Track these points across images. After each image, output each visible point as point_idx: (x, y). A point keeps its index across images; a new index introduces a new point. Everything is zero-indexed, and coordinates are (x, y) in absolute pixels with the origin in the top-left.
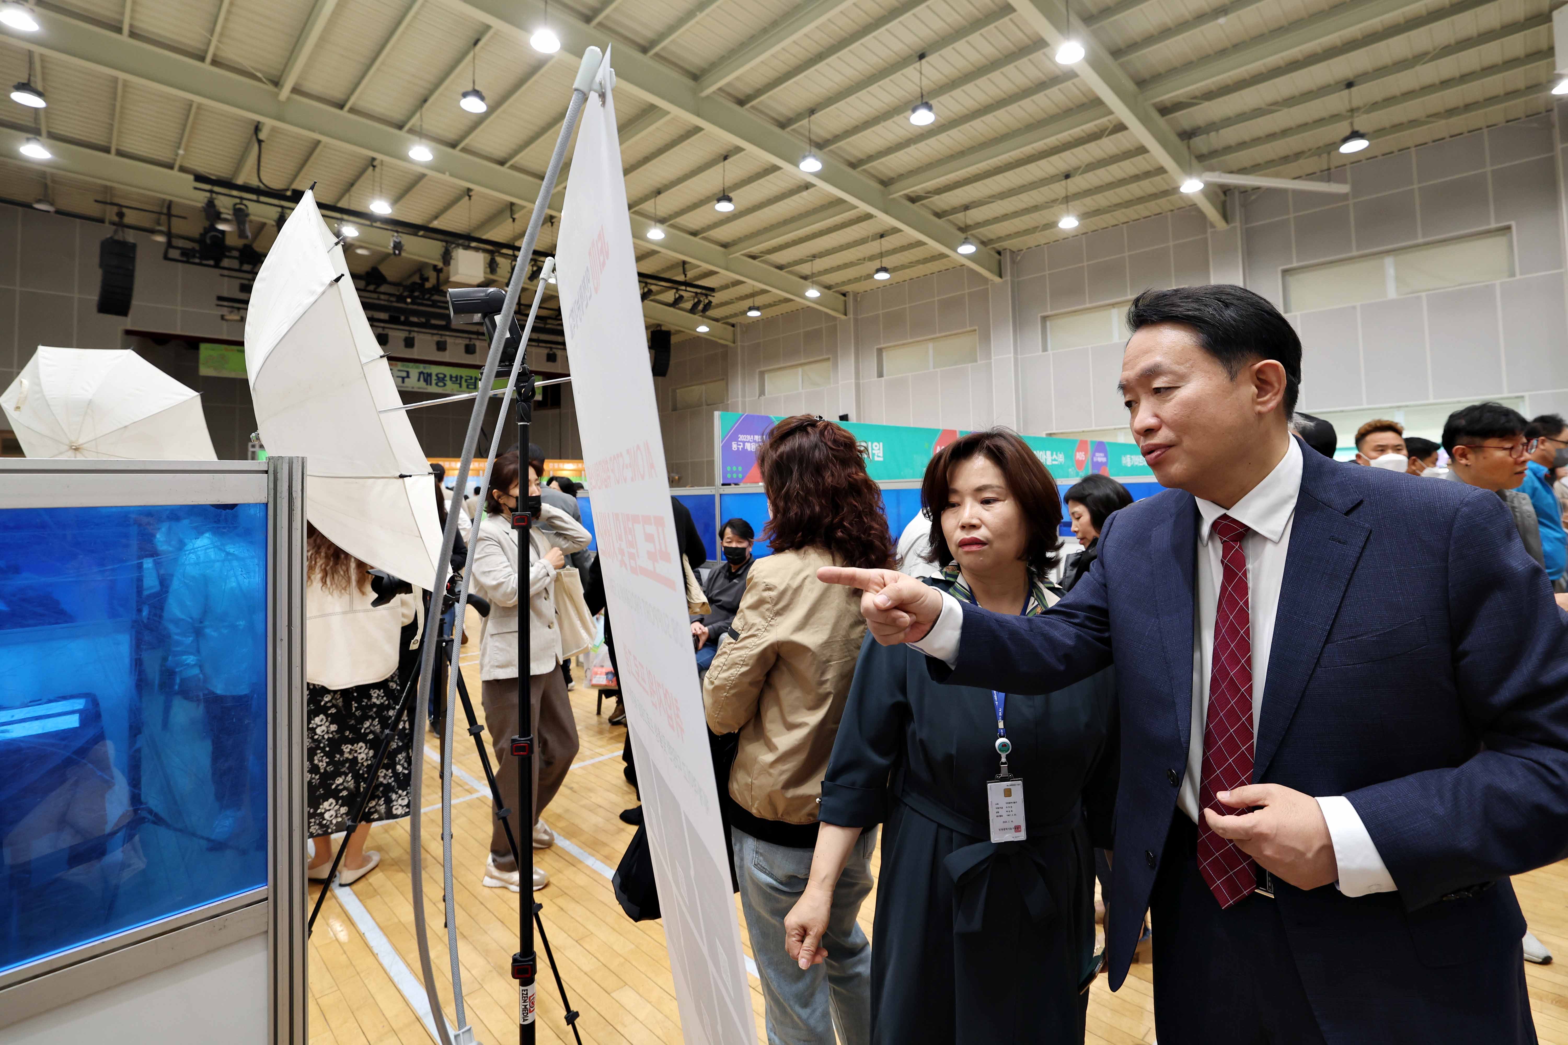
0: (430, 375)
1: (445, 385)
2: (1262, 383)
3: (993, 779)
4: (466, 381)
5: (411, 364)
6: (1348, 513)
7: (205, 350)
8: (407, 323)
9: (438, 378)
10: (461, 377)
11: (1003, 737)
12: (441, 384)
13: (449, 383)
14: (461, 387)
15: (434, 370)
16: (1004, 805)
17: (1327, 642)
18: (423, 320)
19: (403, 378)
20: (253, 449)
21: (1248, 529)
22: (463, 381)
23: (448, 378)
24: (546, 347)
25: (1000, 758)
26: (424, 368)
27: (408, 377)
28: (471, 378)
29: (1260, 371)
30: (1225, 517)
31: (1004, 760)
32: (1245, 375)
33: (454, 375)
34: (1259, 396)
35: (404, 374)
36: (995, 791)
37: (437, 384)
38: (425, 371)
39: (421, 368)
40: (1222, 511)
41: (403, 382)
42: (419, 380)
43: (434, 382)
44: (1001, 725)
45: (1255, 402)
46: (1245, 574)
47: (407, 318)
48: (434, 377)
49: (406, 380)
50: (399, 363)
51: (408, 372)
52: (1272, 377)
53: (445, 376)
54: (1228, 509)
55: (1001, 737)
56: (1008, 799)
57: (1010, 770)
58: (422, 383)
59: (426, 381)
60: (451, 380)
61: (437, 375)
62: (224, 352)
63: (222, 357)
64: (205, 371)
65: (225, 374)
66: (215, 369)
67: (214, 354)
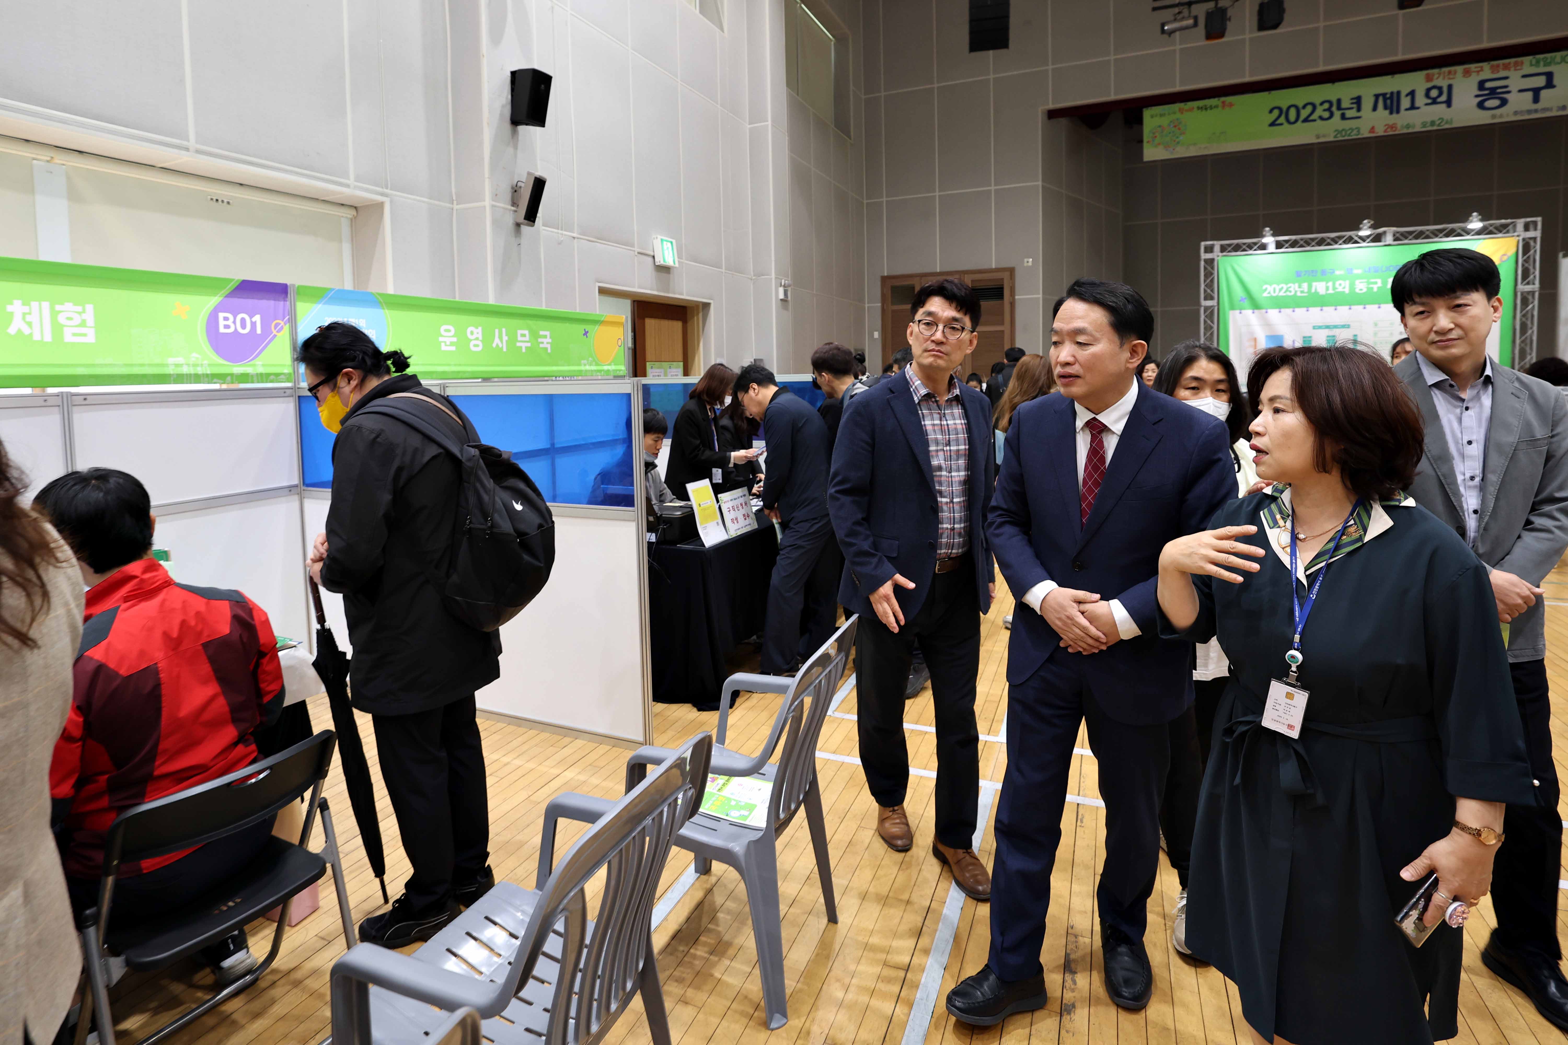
2: (1134, 352)
3: (1279, 679)
6: (1154, 424)
7: (1153, 117)
11: (1297, 650)
16: (1283, 705)
17: (1127, 488)
20: (1209, 256)
21: (1106, 426)
25: (1290, 666)
27: (1550, 85)
29: (1135, 346)
30: (1094, 419)
31: (1294, 669)
32: (1127, 347)
34: (1131, 358)
35: (1541, 81)
36: (1277, 690)
40: (1093, 416)
41: (1536, 100)
44: (1297, 638)
45: (1127, 362)
46: (1104, 452)
49: (1544, 94)
50: (1527, 60)
51: (1549, 76)
52: (1140, 350)
54: (1097, 415)
55: (1295, 649)
56: (1289, 701)
57: (1297, 680)
62: (1178, 115)
63: (1176, 125)
64: (1152, 153)
65: (1181, 152)
66: (1166, 147)
67: (1165, 121)
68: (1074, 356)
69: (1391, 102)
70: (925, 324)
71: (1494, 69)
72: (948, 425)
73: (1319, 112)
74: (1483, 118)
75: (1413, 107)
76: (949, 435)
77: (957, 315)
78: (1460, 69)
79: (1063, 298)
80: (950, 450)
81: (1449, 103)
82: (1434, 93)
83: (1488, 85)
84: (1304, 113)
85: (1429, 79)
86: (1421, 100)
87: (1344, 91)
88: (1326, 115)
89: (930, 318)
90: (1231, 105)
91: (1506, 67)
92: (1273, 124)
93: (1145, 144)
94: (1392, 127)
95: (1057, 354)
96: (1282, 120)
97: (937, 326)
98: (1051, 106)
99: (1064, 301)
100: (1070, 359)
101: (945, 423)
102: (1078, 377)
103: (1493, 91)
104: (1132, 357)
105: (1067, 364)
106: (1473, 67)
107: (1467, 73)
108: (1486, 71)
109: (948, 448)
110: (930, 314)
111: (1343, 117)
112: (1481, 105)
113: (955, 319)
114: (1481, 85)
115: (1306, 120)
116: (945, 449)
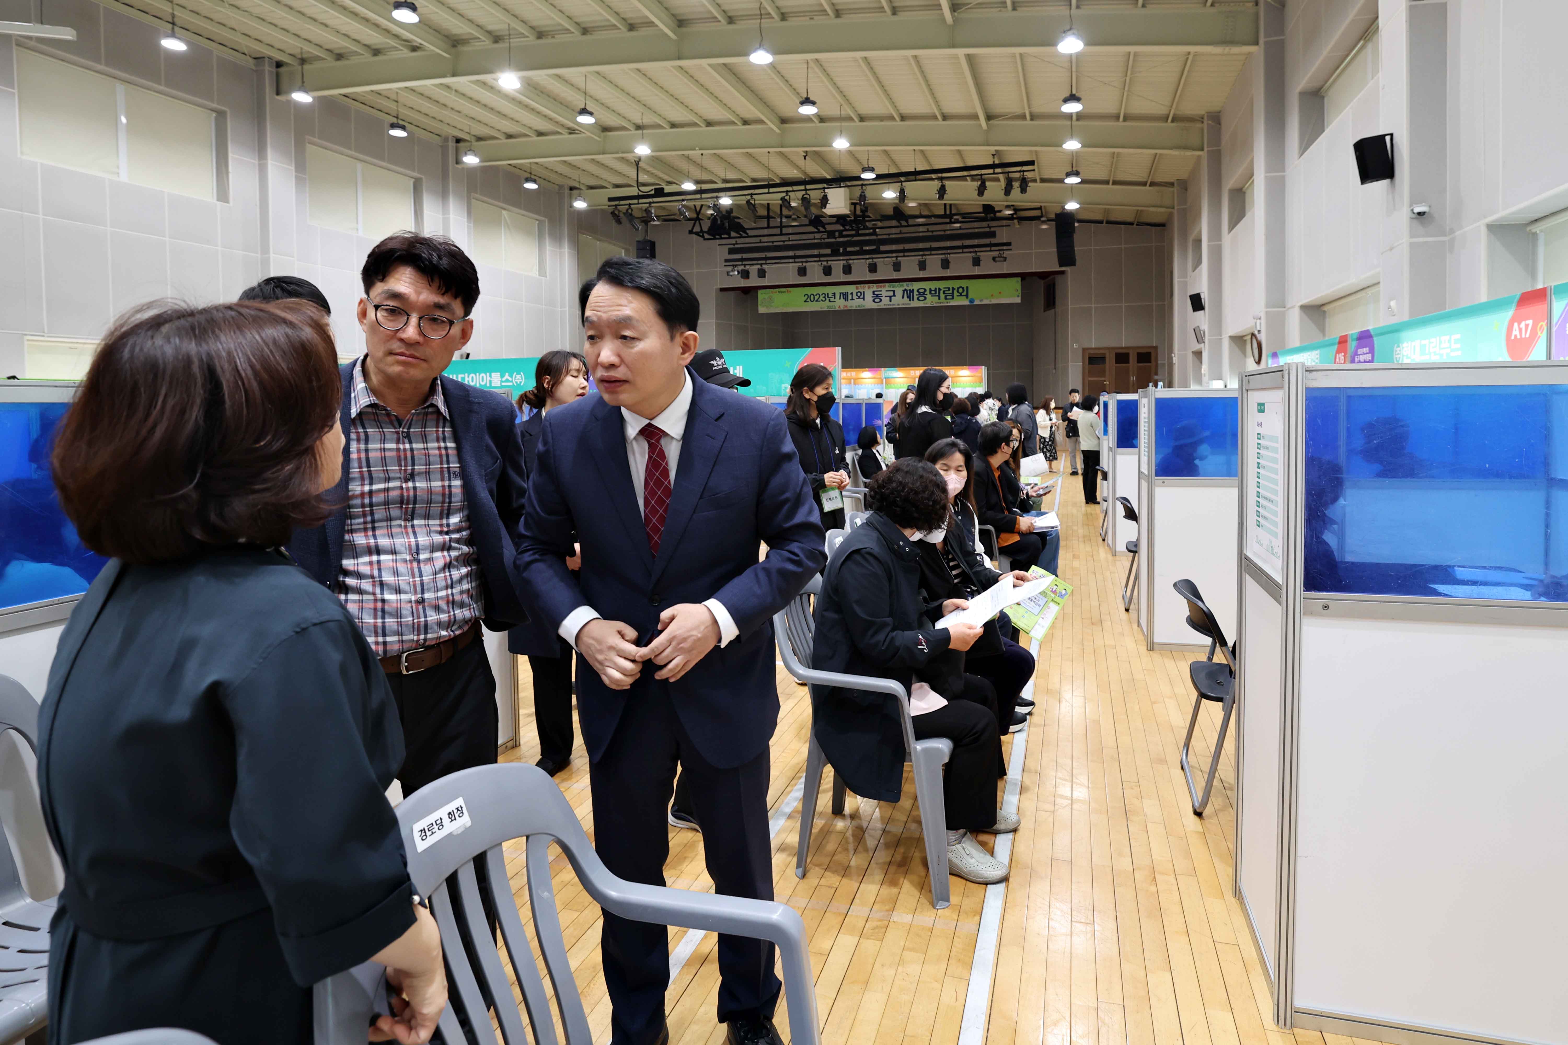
0: (912, 291)
1: (925, 298)
2: (686, 347)
4: (944, 292)
5: (896, 284)
6: (716, 420)
7: (762, 295)
8: (846, 253)
9: (920, 293)
10: (940, 290)
12: (923, 298)
13: (928, 296)
14: (939, 299)
15: (916, 286)
17: (701, 496)
18: (858, 248)
19: (890, 297)
21: (664, 432)
22: (942, 292)
23: (928, 292)
24: (970, 252)
26: (907, 286)
27: (894, 295)
28: (949, 289)
29: (685, 338)
30: (648, 426)
32: (676, 339)
33: (933, 289)
35: (891, 294)
37: (918, 299)
38: (908, 289)
39: (905, 286)
40: (647, 422)
41: (890, 301)
42: (903, 297)
43: (916, 297)
45: (680, 358)
46: (667, 464)
47: (845, 250)
48: (916, 293)
49: (892, 299)
50: (887, 284)
51: (894, 291)
52: (691, 342)
53: (925, 290)
54: (651, 420)
58: (906, 299)
59: (909, 297)
60: (930, 293)
61: (918, 291)
62: (771, 294)
63: (770, 298)
64: (762, 310)
65: (773, 311)
66: (767, 307)
67: (766, 296)
68: (619, 356)
69: (845, 296)
70: (386, 310)
71: (877, 287)
72: (412, 450)
73: (821, 297)
74: (874, 306)
75: (852, 299)
76: (413, 464)
77: (442, 300)
78: (866, 285)
79: (592, 280)
80: (415, 488)
81: (864, 299)
82: (859, 294)
83: (876, 293)
84: (816, 298)
85: (857, 288)
86: (855, 297)
87: (829, 290)
88: (824, 299)
89: (391, 303)
90: (790, 292)
91: (881, 287)
92: (805, 301)
93: (759, 306)
94: (846, 306)
95: (596, 352)
96: (809, 300)
97: (408, 315)
98: (719, 286)
99: (594, 285)
100: (614, 359)
101: (407, 446)
102: (626, 381)
103: (877, 295)
104: (683, 353)
105: (612, 366)
106: (871, 285)
107: (869, 288)
108: (874, 287)
109: (410, 484)
110: (396, 296)
111: (830, 301)
112: (874, 301)
113: (439, 306)
114: (874, 292)
115: (817, 301)
116: (404, 485)
